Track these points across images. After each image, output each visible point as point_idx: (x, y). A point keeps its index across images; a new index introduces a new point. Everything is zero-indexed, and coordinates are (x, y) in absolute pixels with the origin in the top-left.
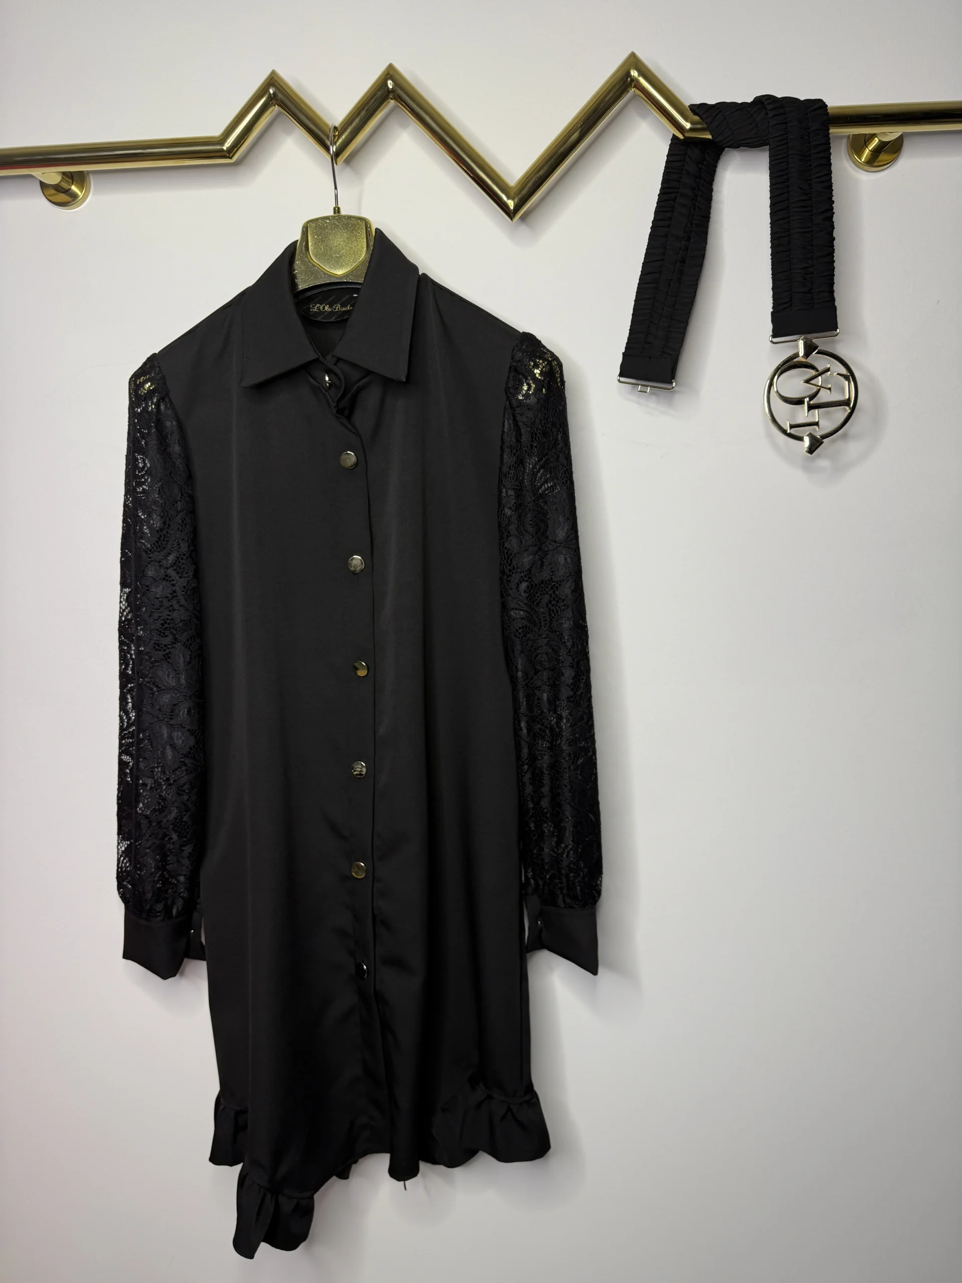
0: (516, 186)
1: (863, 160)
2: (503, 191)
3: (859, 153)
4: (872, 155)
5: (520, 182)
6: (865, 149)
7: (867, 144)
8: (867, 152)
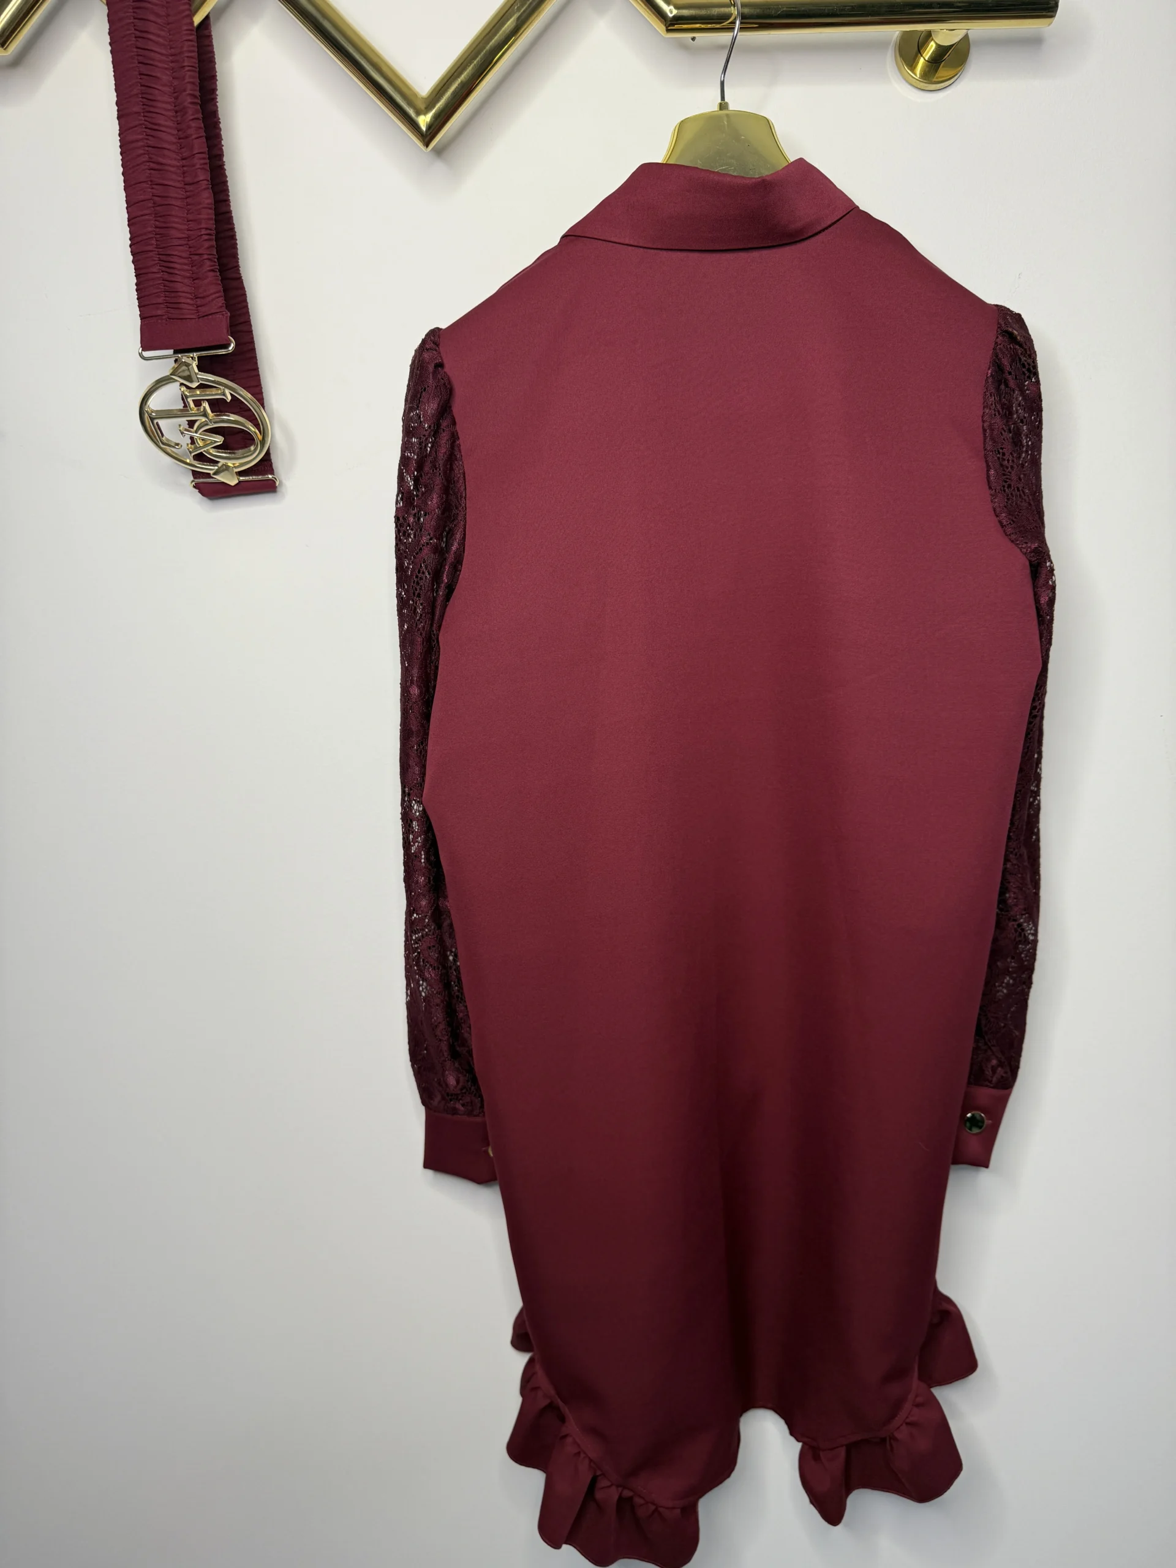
0: (428, 97)
1: (918, 76)
2: (410, 104)
3: (912, 65)
4: (927, 66)
5: (432, 92)
6: (919, 59)
7: (921, 51)
8: (922, 61)
